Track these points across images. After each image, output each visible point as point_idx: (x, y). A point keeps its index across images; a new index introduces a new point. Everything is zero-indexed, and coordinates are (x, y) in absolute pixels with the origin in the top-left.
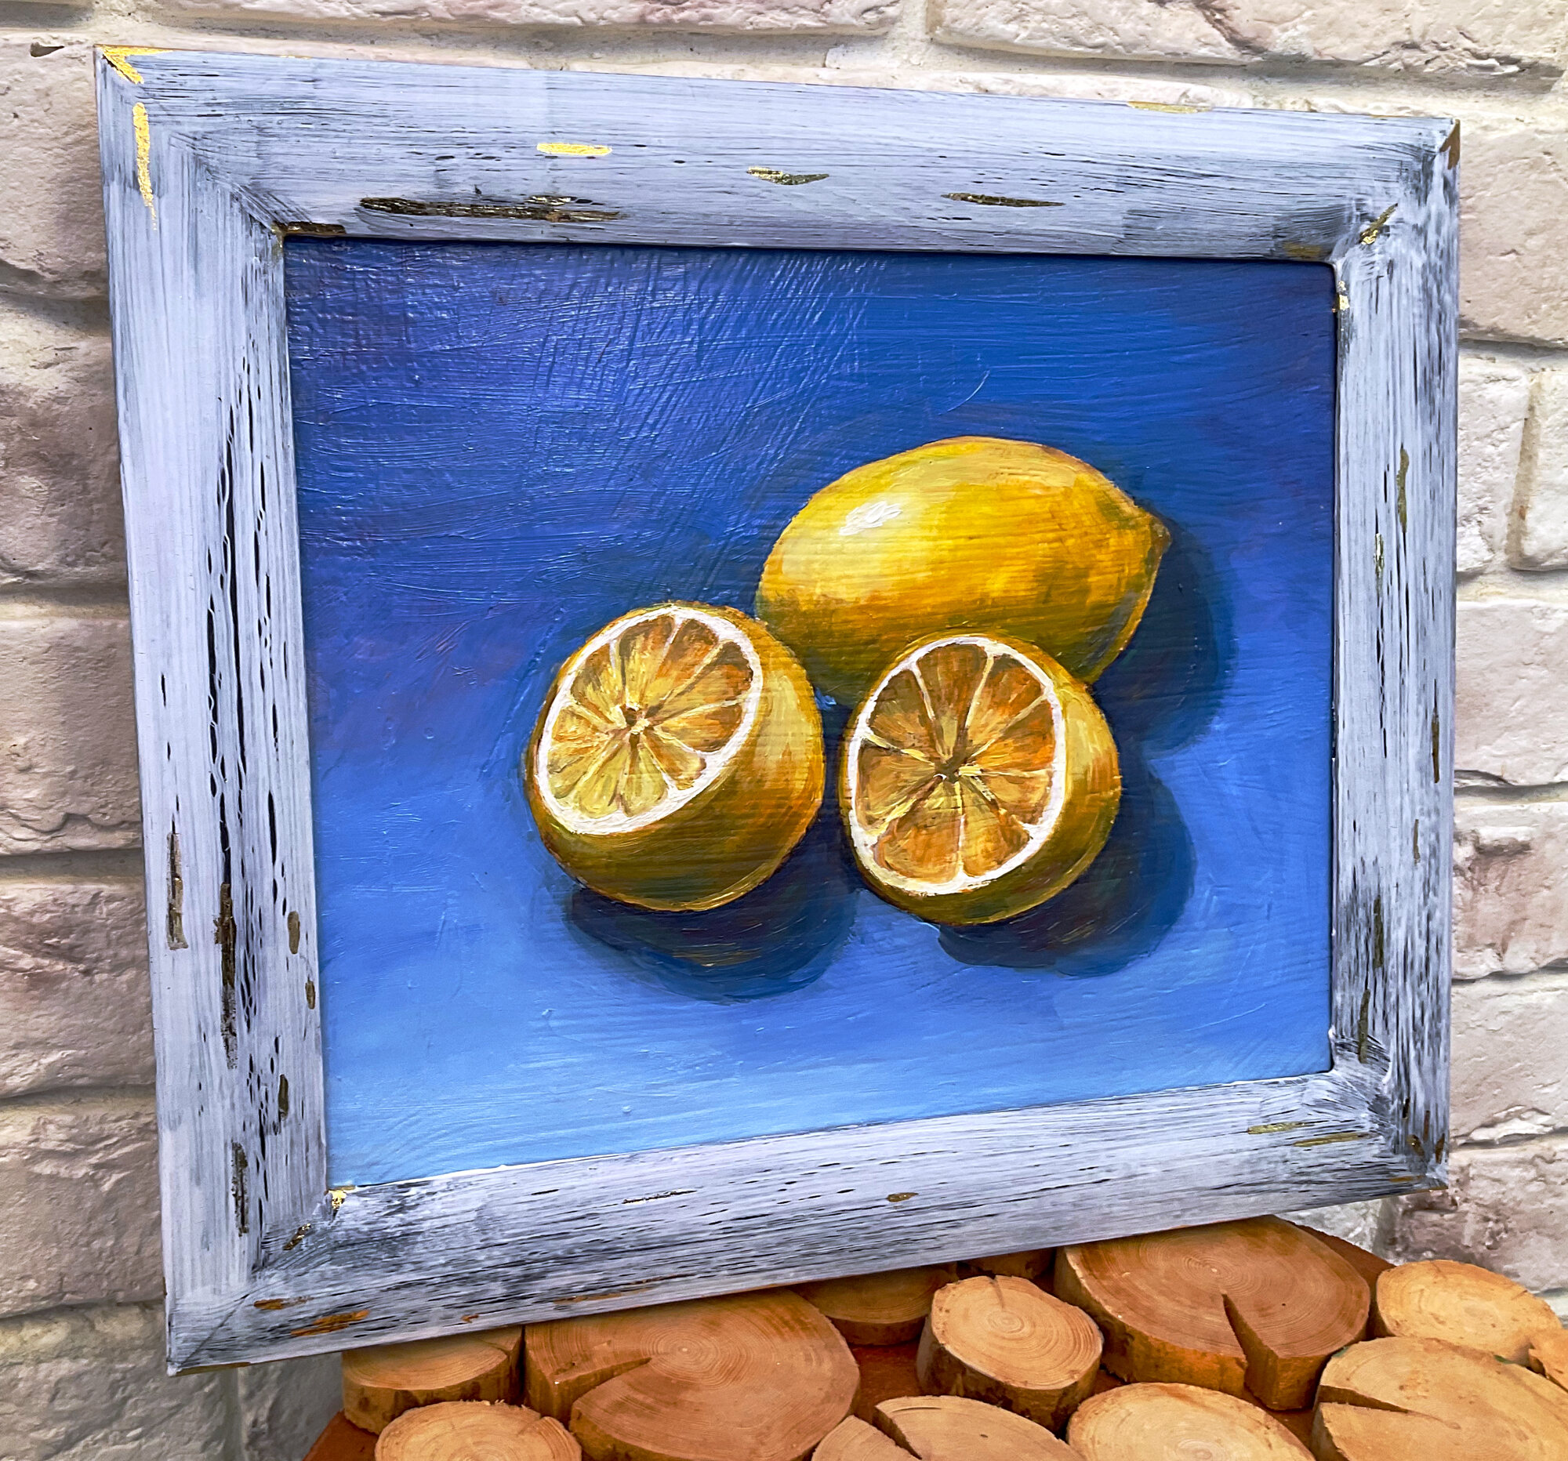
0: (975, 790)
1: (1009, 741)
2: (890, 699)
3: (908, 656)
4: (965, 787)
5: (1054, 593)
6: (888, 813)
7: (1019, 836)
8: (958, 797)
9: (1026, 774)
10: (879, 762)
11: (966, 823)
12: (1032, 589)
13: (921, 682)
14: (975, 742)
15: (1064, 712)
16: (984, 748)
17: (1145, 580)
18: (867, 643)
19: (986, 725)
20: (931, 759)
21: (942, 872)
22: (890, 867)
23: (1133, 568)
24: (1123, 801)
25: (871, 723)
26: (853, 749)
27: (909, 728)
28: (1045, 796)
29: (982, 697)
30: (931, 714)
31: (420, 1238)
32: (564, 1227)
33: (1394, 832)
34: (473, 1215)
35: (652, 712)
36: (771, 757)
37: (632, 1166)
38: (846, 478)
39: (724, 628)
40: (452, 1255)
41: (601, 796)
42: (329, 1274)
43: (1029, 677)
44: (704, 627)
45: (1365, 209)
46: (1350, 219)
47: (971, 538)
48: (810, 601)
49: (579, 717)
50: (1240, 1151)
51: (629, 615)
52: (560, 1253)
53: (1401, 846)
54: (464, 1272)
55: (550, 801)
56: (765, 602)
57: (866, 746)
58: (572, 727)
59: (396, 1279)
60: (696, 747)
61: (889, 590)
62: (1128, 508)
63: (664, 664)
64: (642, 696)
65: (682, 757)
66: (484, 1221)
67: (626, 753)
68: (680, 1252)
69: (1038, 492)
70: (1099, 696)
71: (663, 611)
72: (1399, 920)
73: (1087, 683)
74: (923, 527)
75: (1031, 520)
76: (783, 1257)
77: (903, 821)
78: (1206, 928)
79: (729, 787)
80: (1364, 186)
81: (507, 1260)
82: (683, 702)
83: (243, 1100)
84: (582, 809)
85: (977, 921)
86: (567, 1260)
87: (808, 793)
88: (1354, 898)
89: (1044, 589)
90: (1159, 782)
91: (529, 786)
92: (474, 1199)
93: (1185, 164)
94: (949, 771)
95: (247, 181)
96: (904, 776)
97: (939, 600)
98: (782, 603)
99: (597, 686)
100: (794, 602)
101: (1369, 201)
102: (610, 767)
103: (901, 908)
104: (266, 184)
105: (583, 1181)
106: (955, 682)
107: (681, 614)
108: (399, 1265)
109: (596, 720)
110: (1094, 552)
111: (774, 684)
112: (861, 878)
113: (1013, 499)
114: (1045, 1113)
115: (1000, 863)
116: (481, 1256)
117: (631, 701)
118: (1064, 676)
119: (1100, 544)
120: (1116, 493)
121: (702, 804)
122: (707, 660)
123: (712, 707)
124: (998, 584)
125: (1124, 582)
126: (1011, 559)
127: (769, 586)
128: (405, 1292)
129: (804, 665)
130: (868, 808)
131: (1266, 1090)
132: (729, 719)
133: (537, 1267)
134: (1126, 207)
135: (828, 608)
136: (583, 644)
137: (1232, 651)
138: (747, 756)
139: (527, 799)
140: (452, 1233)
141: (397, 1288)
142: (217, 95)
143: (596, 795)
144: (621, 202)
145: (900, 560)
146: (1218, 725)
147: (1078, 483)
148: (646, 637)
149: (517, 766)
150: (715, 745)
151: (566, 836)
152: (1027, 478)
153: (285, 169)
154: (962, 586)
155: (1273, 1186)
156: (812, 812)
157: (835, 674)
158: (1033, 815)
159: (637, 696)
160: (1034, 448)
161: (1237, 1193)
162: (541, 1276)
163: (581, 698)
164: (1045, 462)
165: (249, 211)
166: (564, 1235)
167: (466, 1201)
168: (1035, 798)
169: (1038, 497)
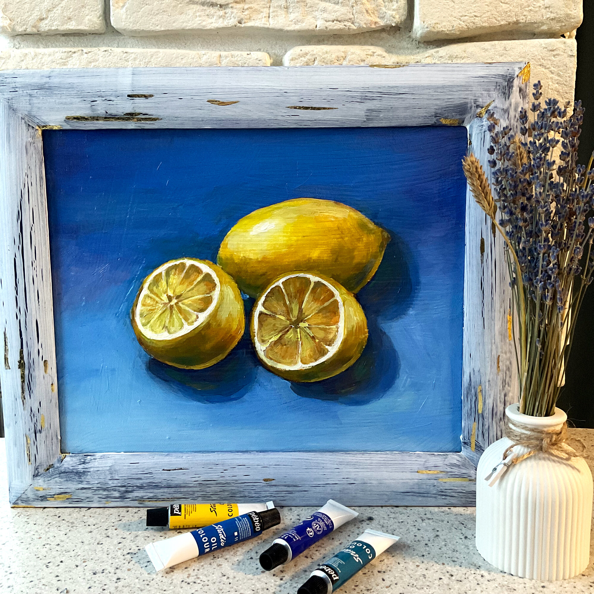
0: (305, 332)
1: (320, 314)
2: (271, 297)
3: (278, 280)
4: (301, 331)
5: (339, 259)
6: (270, 339)
7: (324, 351)
8: (299, 334)
9: (327, 327)
10: (266, 320)
11: (302, 344)
12: (330, 257)
13: (284, 290)
14: (306, 314)
15: (344, 304)
16: (310, 316)
17: (379, 254)
18: (262, 275)
19: (311, 307)
20: (288, 319)
21: (292, 361)
22: (271, 359)
23: (374, 248)
24: (369, 339)
25: (263, 305)
26: (256, 314)
27: (279, 308)
28: (335, 336)
29: (309, 297)
30: (288, 303)
31: (89, 473)
32: (139, 476)
33: (488, 359)
34: (108, 468)
35: (178, 297)
36: (224, 316)
37: (168, 457)
38: (253, 213)
39: (205, 267)
40: (99, 481)
41: (159, 326)
42: (58, 481)
43: (329, 290)
44: (197, 267)
45: (478, 103)
46: (471, 108)
47: (304, 237)
48: (239, 259)
49: (151, 298)
50: (413, 479)
51: (169, 262)
52: (138, 485)
53: (491, 366)
54: (105, 487)
55: (140, 327)
56: (221, 259)
57: (261, 313)
58: (148, 301)
59: (81, 486)
60: (195, 311)
61: (270, 255)
62: (371, 226)
63: (182, 280)
64: (174, 291)
65: (190, 314)
66: (112, 471)
67: (168, 312)
68: (182, 490)
69: (333, 220)
70: (358, 298)
71: (181, 261)
72: (490, 395)
73: (354, 293)
74: (284, 232)
75: (330, 230)
76: (222, 497)
77: (276, 343)
78: (404, 391)
79: (207, 325)
80: (478, 94)
81: (119, 485)
82: (190, 294)
83: (29, 421)
84: (152, 330)
85: (306, 381)
86: (141, 487)
87: (238, 330)
88: (470, 384)
89: (335, 256)
90: (385, 333)
91: (133, 321)
92: (109, 463)
93: (392, 89)
94: (296, 324)
95: (27, 113)
96: (277, 326)
97: (291, 260)
98: (227, 259)
99: (158, 287)
100: (232, 259)
101: (480, 100)
102: (162, 316)
103: (276, 374)
104: (33, 113)
105: (149, 461)
106: (298, 291)
107: (188, 262)
108: (82, 482)
109: (157, 299)
110: (356, 243)
111: (225, 288)
112: (260, 362)
113: (322, 222)
114: (330, 455)
115: (316, 360)
116: (110, 482)
117: (170, 293)
118: (344, 290)
119: (359, 240)
120: (366, 220)
121: (197, 332)
122: (199, 279)
123: (201, 296)
124: (315, 254)
125: (370, 255)
126: (321, 245)
127: (222, 253)
128: (84, 491)
129: (236, 282)
130: (262, 336)
131: (428, 456)
132: (207, 301)
133: (130, 489)
134: (366, 108)
135: (246, 261)
136: (152, 272)
137: (418, 283)
138: (214, 315)
139: (132, 326)
140: (100, 473)
141: (81, 489)
142: (16, 84)
143: (157, 326)
144: (159, 114)
145: (274, 244)
146: (411, 312)
147: (349, 216)
148: (176, 270)
149: (129, 314)
150: (202, 310)
151: (146, 340)
152: (327, 214)
153: (39, 108)
154: (301, 254)
155: (429, 495)
156: (239, 337)
157: (249, 286)
158: (330, 343)
159: (172, 291)
160: (331, 203)
161: (412, 495)
162: (131, 492)
163: (152, 291)
164: (335, 208)
165: (28, 123)
166: (140, 479)
167: (105, 463)
168: (331, 336)
169: (332, 221)
